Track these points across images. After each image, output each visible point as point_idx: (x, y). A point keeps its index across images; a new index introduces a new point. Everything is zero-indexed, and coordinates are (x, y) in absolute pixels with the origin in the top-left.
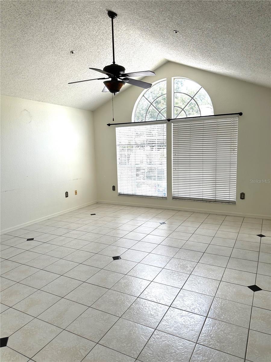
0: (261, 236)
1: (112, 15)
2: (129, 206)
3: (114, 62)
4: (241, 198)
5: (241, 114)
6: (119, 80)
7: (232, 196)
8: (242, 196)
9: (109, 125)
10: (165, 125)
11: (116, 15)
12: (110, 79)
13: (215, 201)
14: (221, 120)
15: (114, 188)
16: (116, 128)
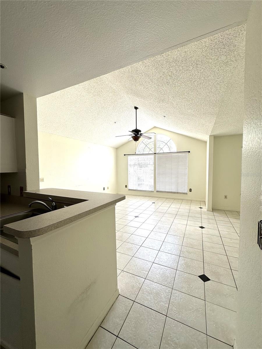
0: (201, 208)
1: (136, 108)
2: (134, 195)
3: (136, 128)
4: (190, 191)
5: (189, 152)
6: (138, 136)
7: (186, 190)
8: (190, 190)
9: (125, 155)
10: (153, 156)
11: (138, 108)
12: (134, 135)
13: (178, 193)
14: (180, 154)
15: (126, 186)
16: (128, 157)
